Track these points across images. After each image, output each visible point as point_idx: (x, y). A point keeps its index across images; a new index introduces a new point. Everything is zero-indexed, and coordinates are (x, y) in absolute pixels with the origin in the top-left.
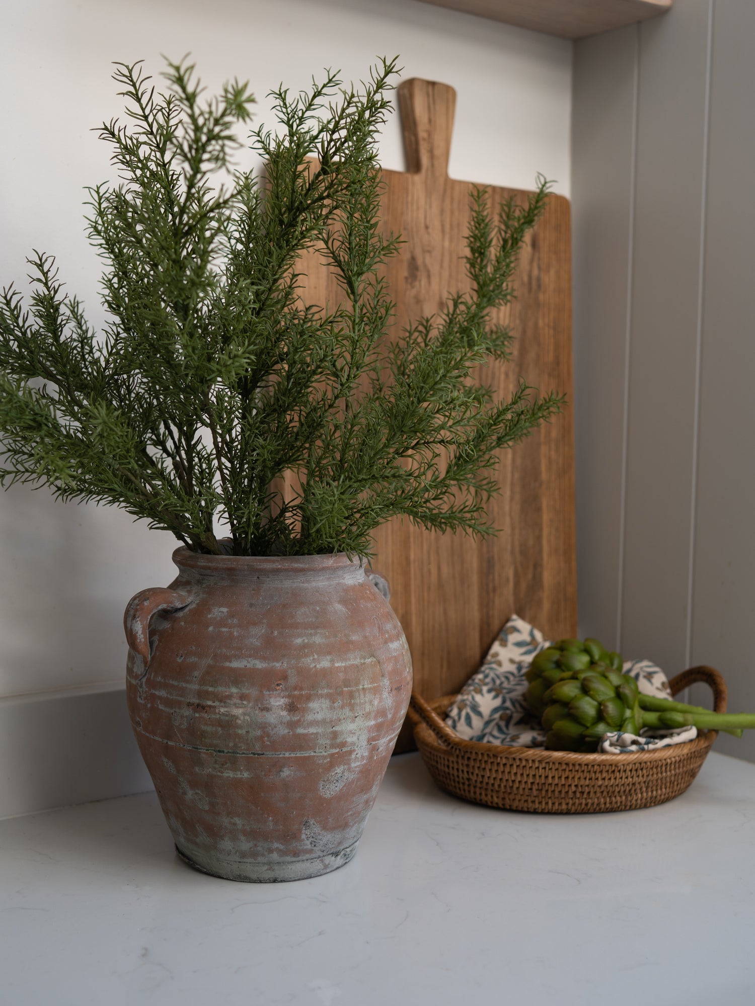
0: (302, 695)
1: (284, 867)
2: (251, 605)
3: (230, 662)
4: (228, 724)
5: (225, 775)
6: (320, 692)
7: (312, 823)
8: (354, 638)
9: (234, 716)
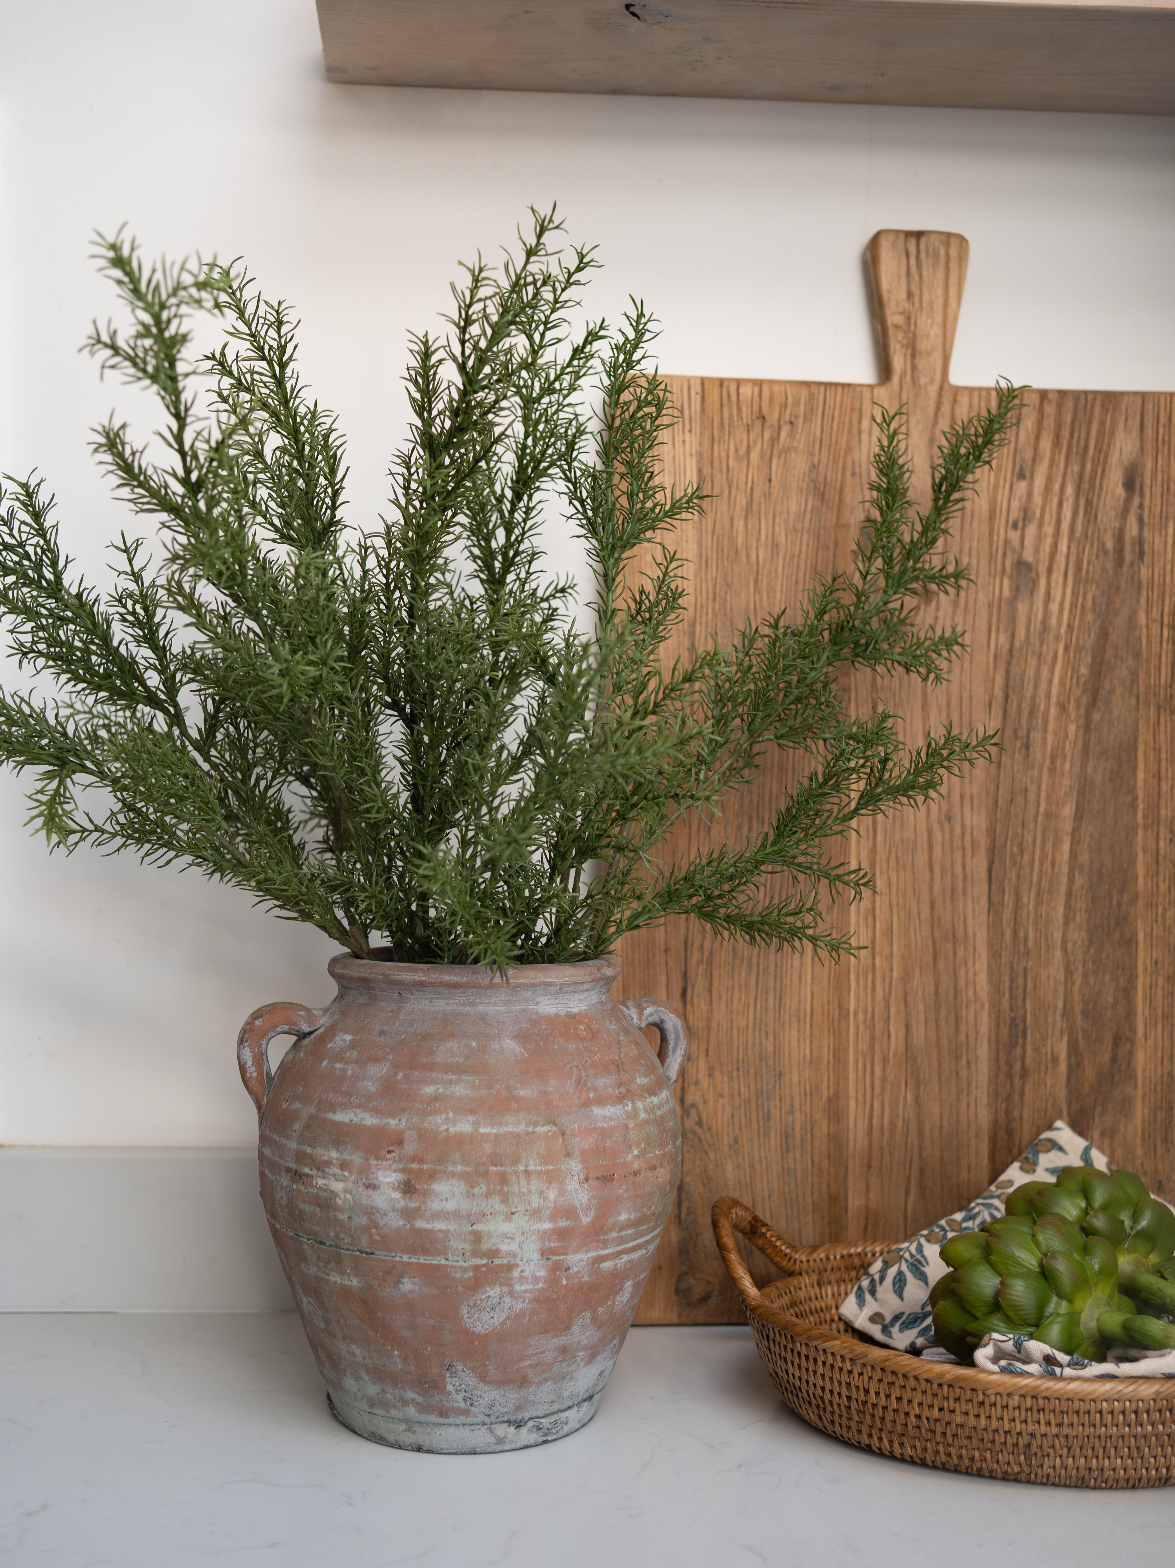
0: (422, 1170)
1: (429, 1430)
2: (382, 1033)
3: (335, 1112)
4: (326, 1202)
5: (332, 1279)
6: (450, 1168)
7: (459, 1368)
8: (522, 1093)
9: (333, 1192)
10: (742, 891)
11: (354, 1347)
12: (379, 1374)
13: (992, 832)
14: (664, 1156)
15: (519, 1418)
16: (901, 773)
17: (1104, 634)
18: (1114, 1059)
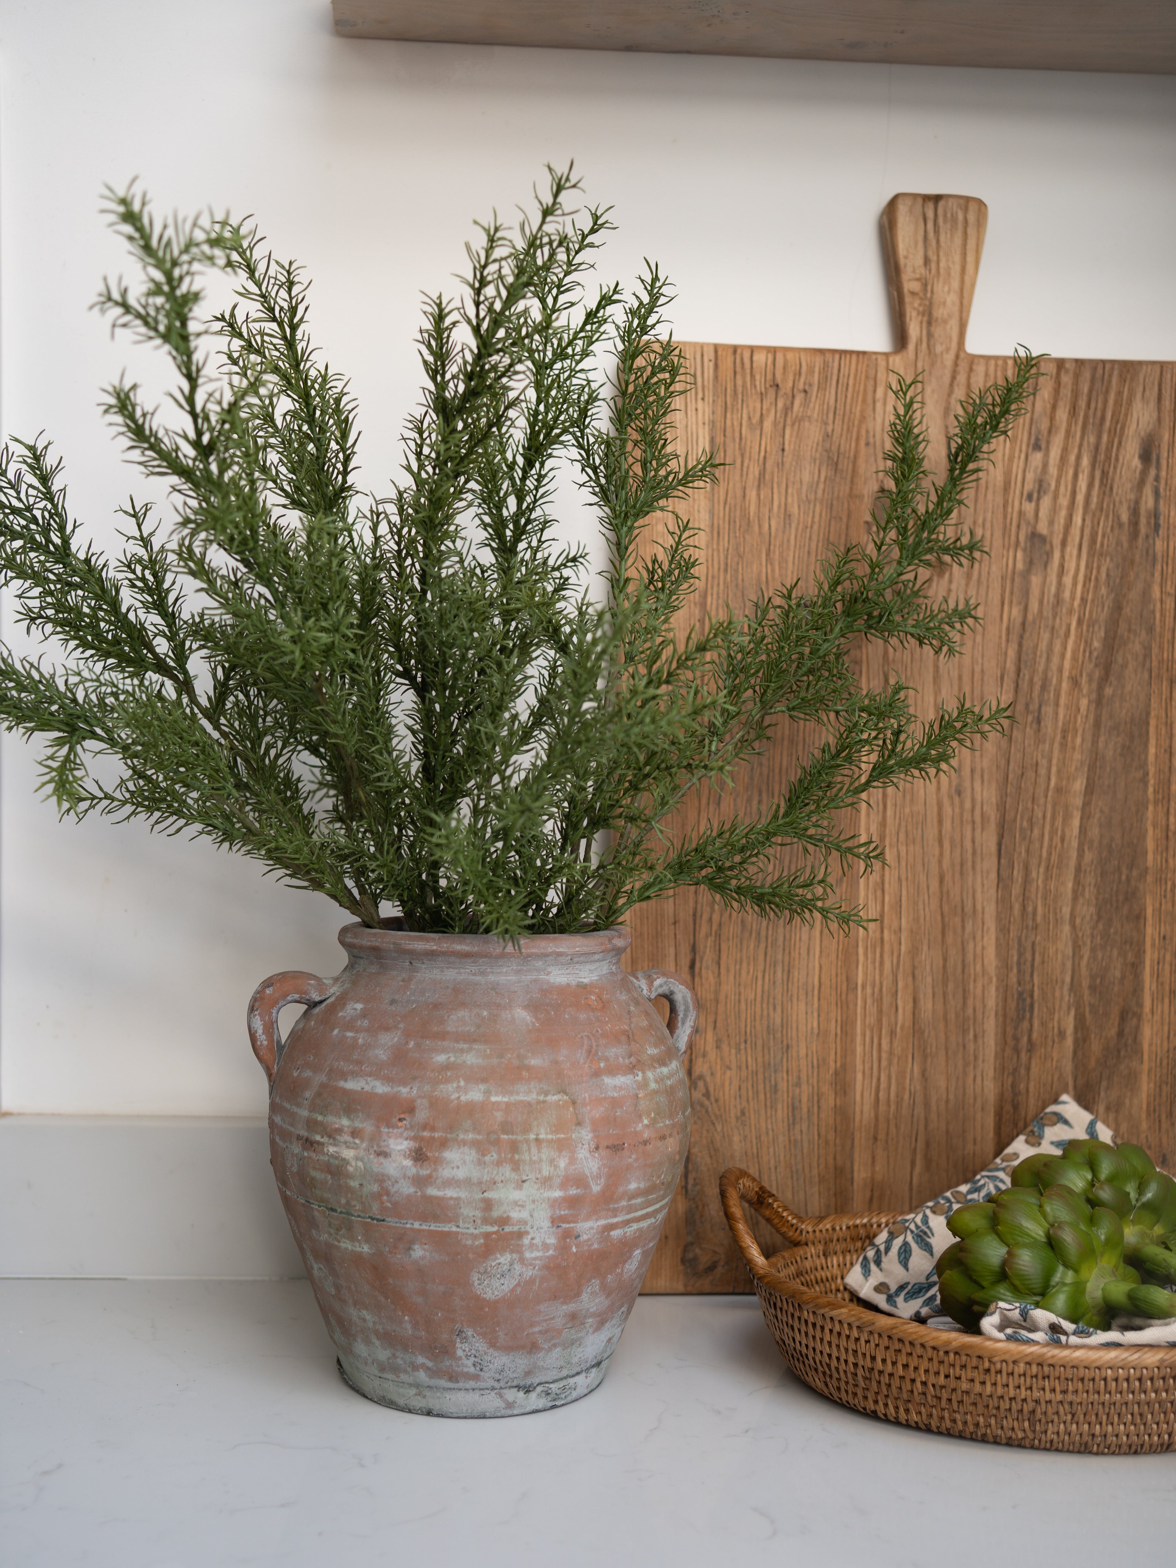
0: (433, 1138)
1: (439, 1394)
2: (393, 1002)
3: (346, 1080)
4: (337, 1169)
5: (343, 1245)
6: (461, 1136)
7: (470, 1333)
8: (534, 1062)
9: (344, 1160)
10: (753, 863)
11: (365, 1312)
12: (390, 1339)
13: (1002, 807)
14: (673, 1126)
15: (529, 1383)
16: (914, 745)
17: (1118, 608)
18: (1120, 1034)
